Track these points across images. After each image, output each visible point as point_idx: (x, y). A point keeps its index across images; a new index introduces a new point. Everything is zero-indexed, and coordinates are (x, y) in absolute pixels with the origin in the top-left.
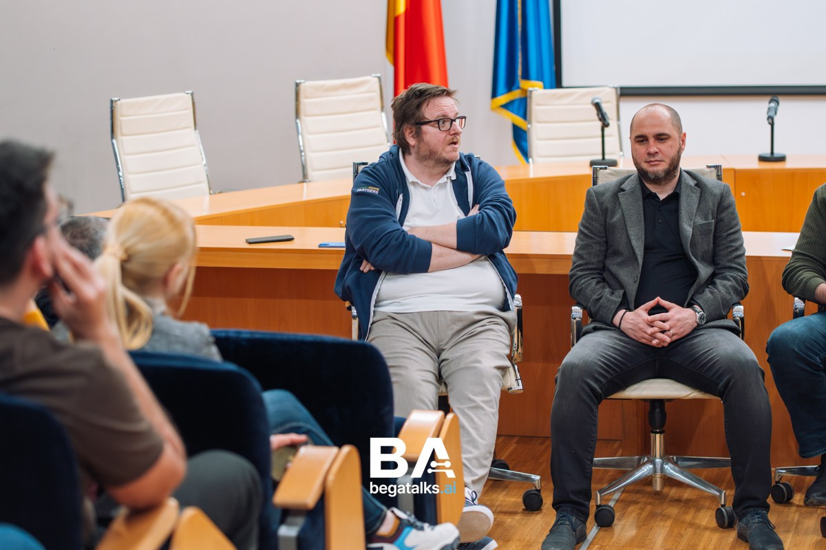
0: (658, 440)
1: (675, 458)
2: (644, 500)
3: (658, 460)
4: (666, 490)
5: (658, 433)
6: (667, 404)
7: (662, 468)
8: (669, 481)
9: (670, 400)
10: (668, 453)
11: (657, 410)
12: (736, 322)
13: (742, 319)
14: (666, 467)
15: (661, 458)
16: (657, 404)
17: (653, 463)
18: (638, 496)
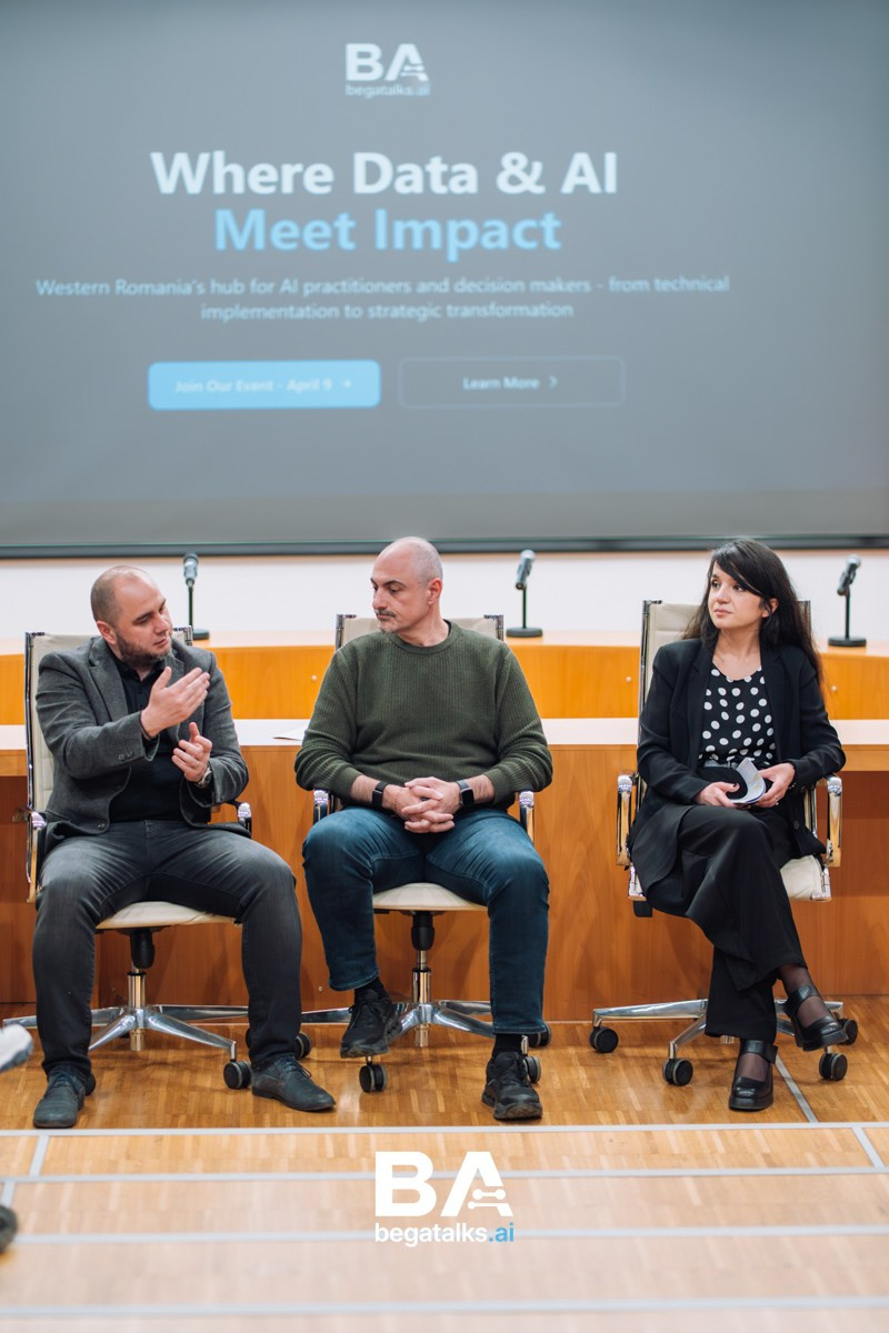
0: (137, 986)
1: (161, 1007)
2: (118, 1065)
3: (140, 1012)
4: (146, 1052)
5: (135, 975)
6: (155, 935)
7: (146, 1023)
8: (153, 1040)
9: (159, 928)
10: (150, 1000)
11: (144, 943)
12: (240, 823)
13: (248, 821)
14: (150, 1019)
15: (142, 1007)
16: (141, 934)
17: (133, 1013)
18: (110, 1061)
